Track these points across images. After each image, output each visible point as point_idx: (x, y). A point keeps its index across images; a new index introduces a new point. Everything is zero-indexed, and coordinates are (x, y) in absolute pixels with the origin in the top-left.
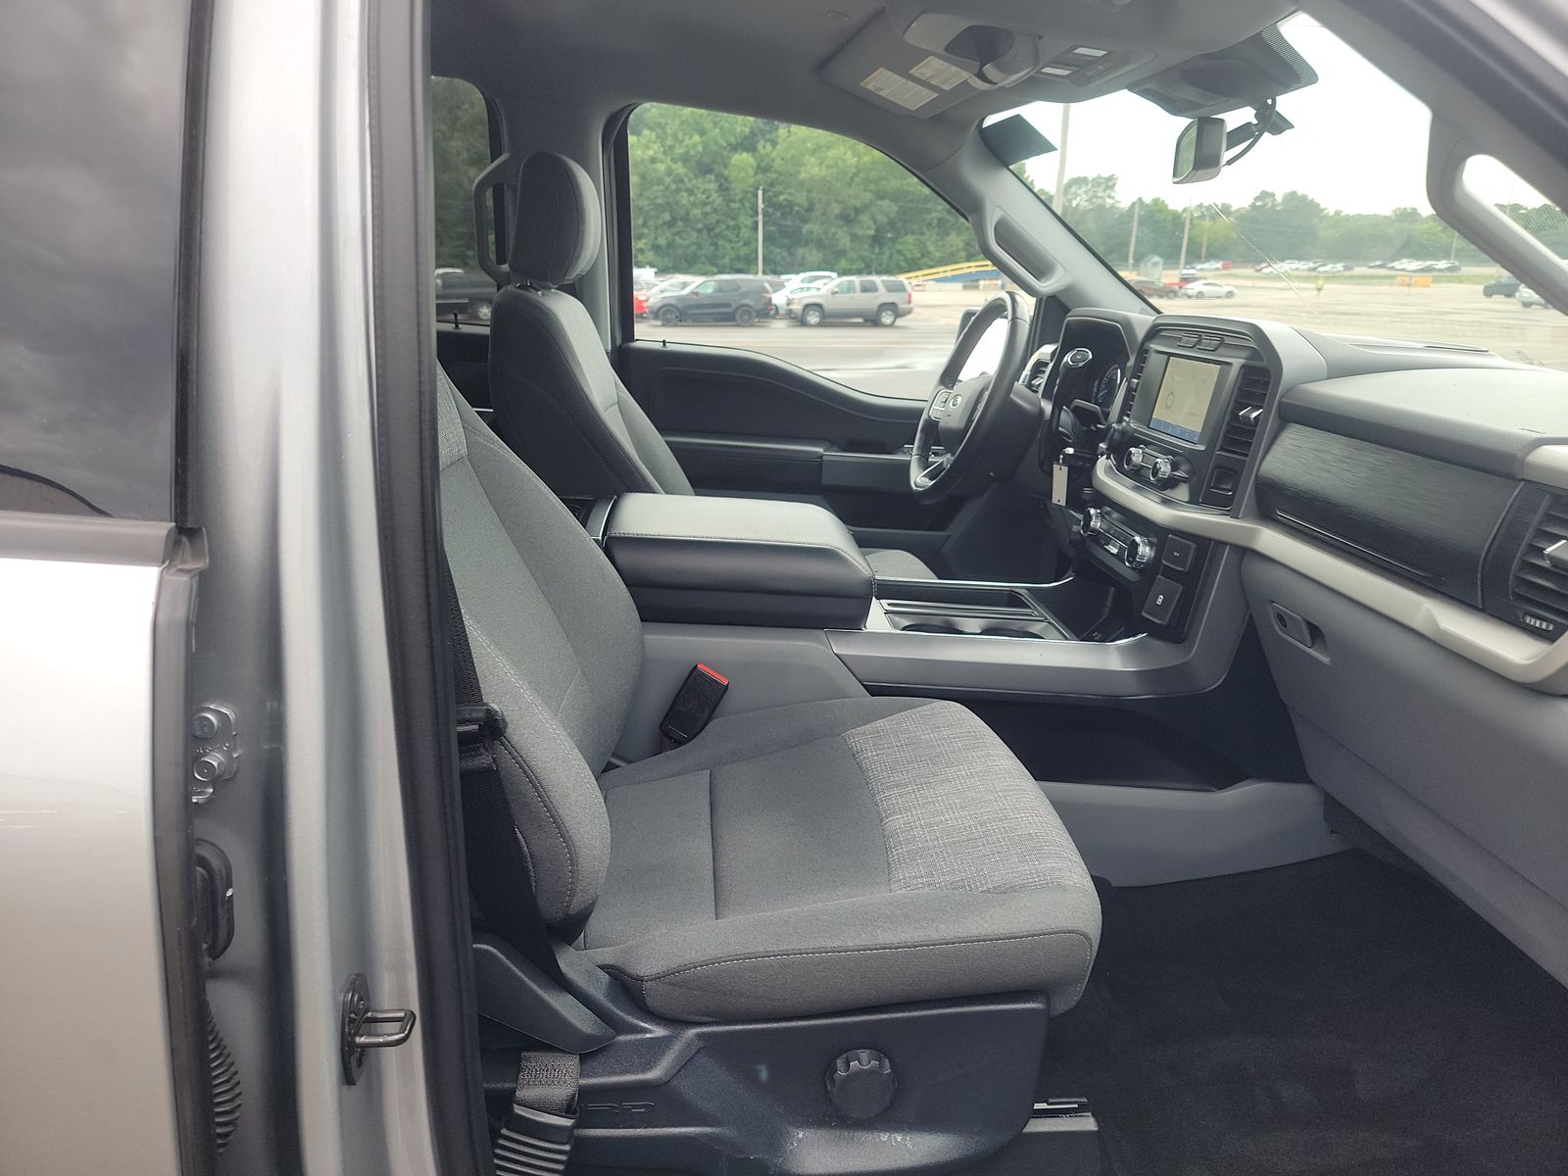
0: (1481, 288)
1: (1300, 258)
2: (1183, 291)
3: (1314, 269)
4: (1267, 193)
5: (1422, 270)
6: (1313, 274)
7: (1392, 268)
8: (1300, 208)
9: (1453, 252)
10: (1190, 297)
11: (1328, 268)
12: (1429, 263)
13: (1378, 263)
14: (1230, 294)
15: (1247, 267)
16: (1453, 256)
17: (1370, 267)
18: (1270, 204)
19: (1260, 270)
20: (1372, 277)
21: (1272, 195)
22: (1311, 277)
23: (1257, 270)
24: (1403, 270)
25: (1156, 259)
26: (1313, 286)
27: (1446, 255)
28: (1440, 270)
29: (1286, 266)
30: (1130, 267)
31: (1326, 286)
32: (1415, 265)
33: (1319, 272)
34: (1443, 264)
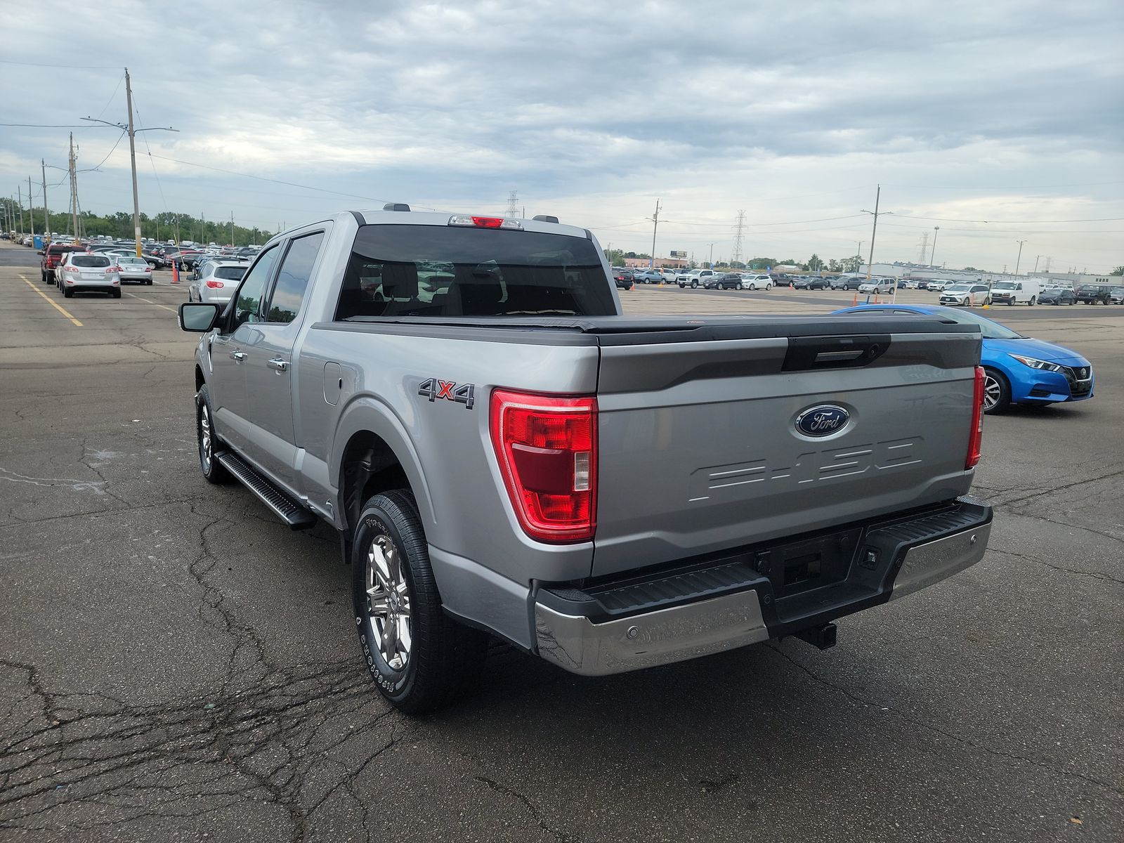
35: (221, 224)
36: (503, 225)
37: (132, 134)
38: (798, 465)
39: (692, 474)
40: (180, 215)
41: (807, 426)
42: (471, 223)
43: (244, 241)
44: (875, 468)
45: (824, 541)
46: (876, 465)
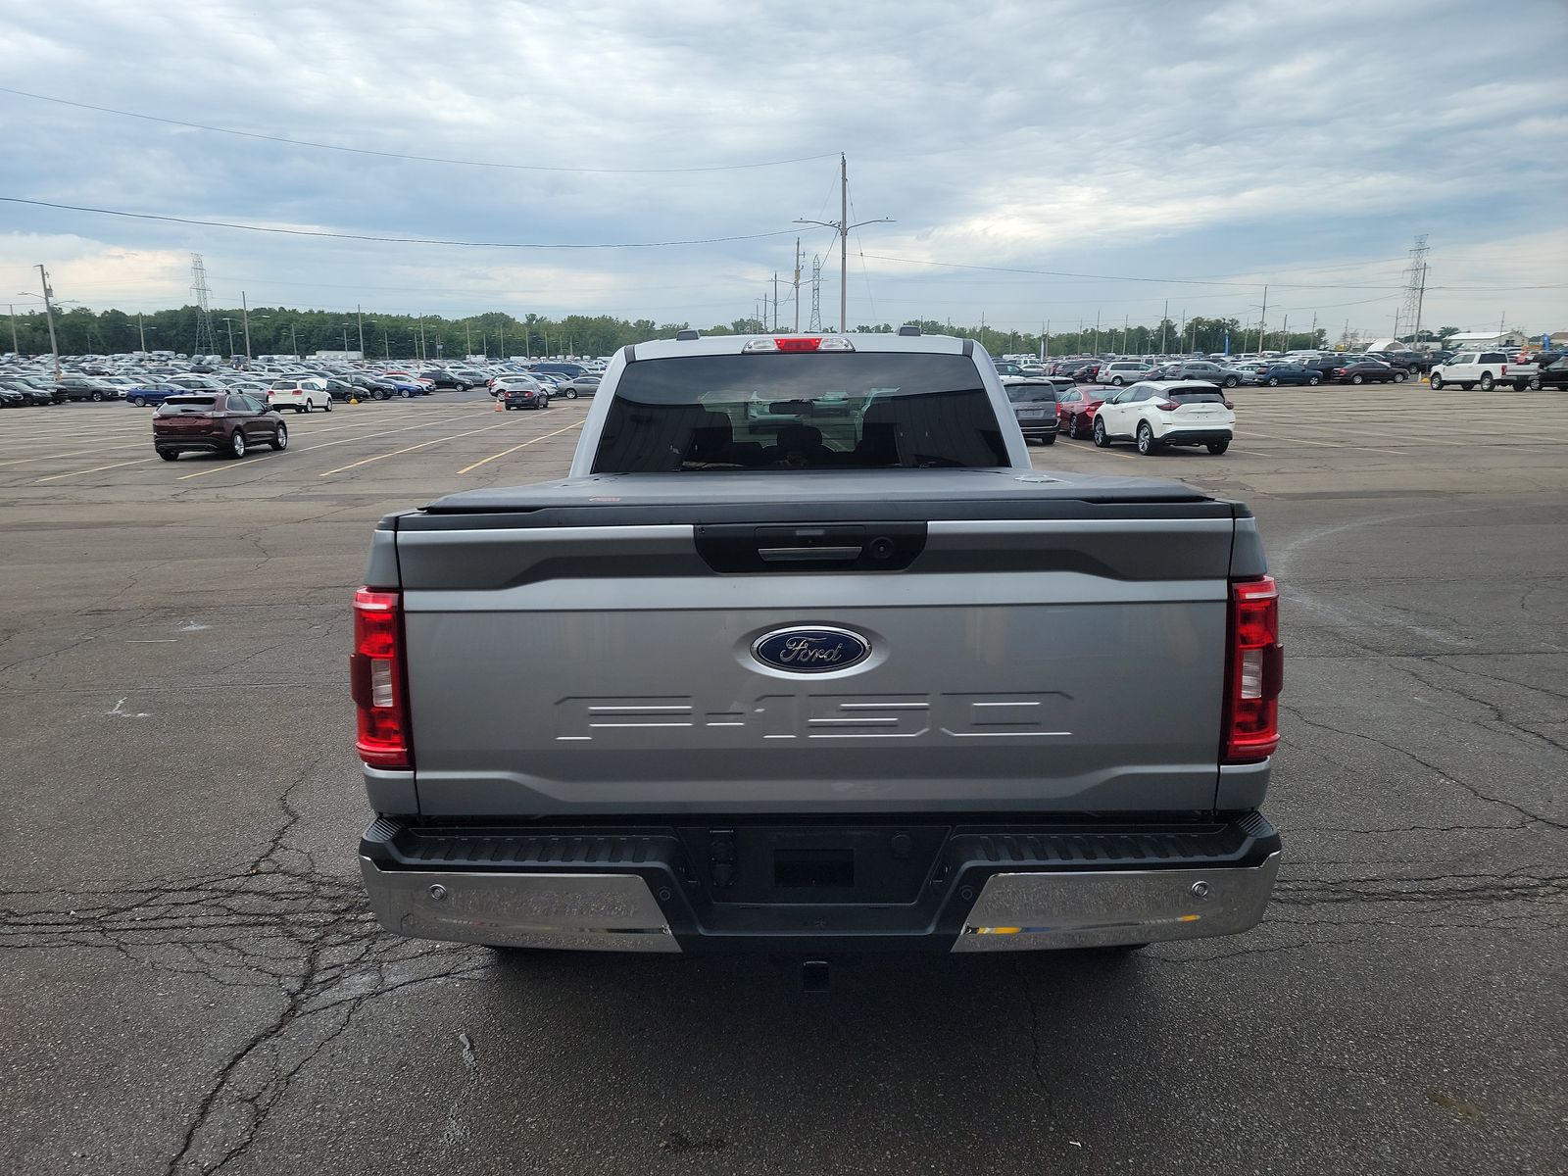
35: (974, 330)
36: (822, 347)
37: (844, 234)
38: (759, 710)
39: (558, 703)
40: (927, 323)
41: (772, 653)
42: (774, 348)
43: (999, 350)
44: (943, 733)
45: (859, 833)
46: (944, 730)
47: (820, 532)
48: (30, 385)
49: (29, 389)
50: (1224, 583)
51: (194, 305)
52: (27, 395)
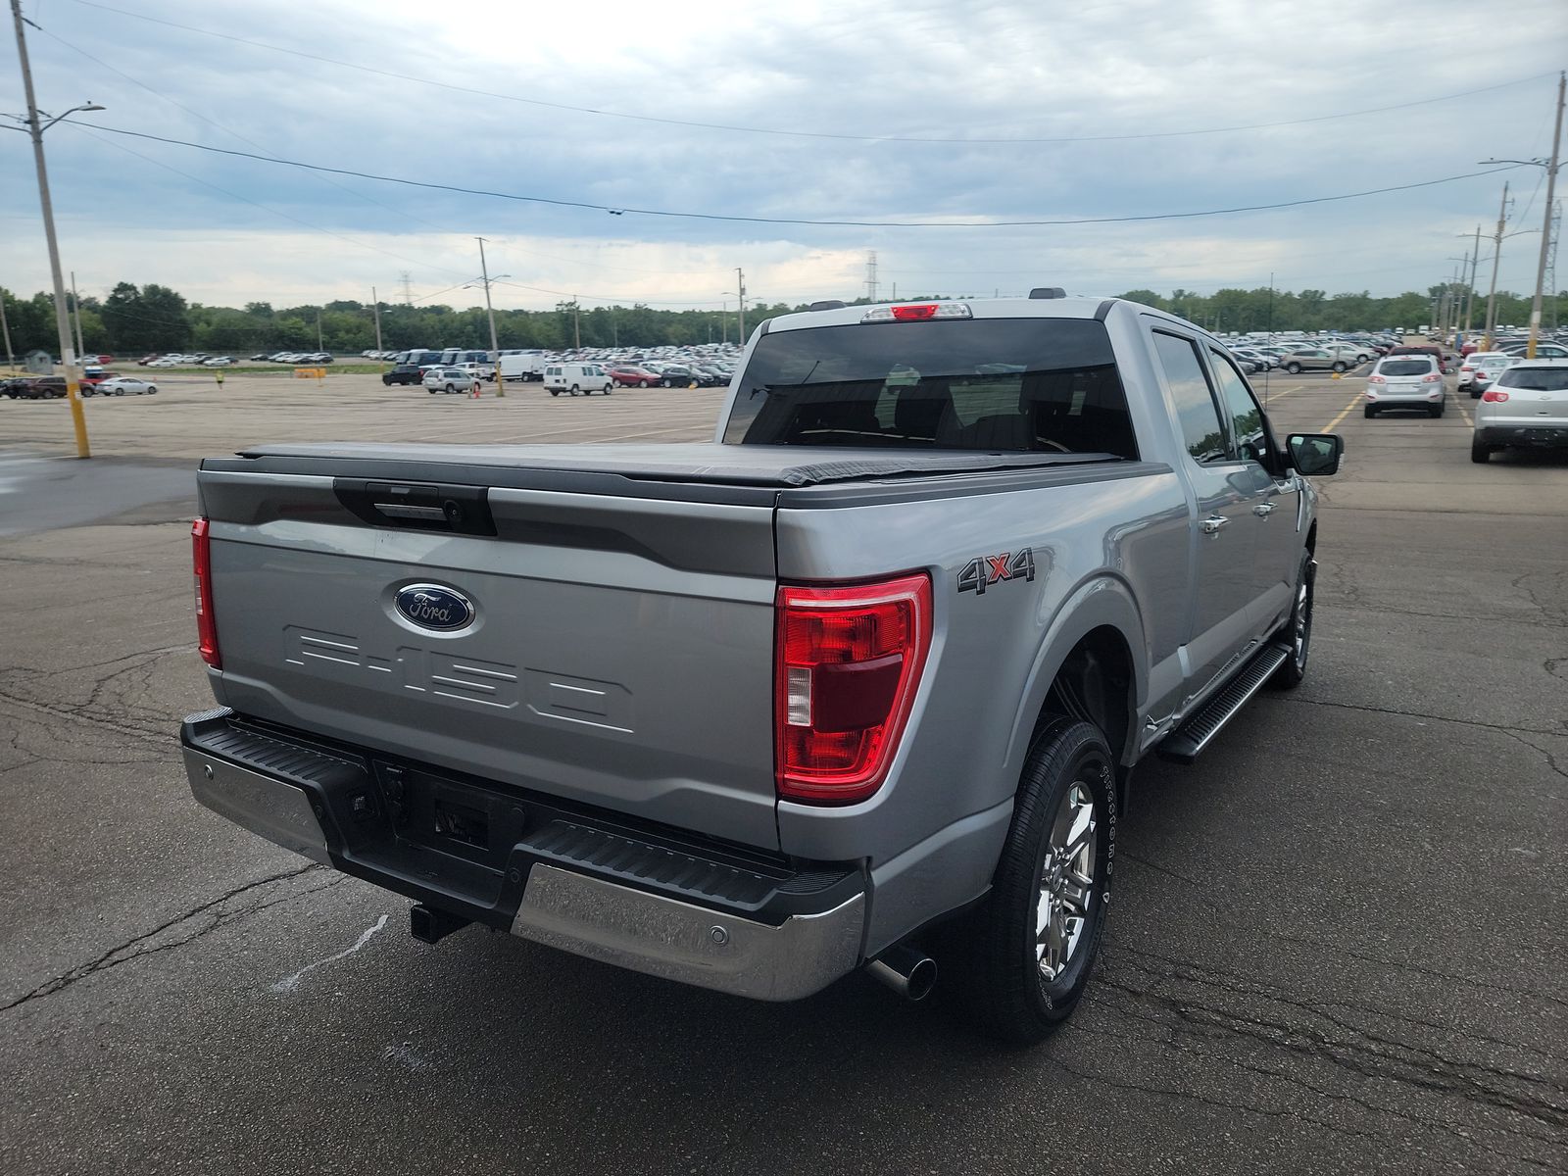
0: (380, 377)
1: (181, 350)
2: (97, 388)
3: (201, 362)
4: (126, 285)
5: (302, 362)
6: (201, 366)
7: (273, 361)
8: (163, 303)
9: (321, 345)
10: (108, 394)
11: (215, 360)
12: (305, 355)
13: (259, 356)
14: (152, 390)
15: (126, 361)
16: (321, 348)
17: (253, 360)
18: (133, 297)
19: (145, 363)
20: (254, 369)
21: (133, 288)
22: (201, 369)
23: (141, 364)
24: (283, 362)
25: (41, 354)
26: (214, 379)
27: (316, 349)
28: (316, 362)
29: (173, 359)
30: (11, 361)
31: (226, 379)
32: (292, 357)
33: (207, 365)
34: (315, 356)
36: (938, 314)
38: (400, 660)
42: (892, 317)
44: (529, 709)
45: (493, 799)
46: (530, 706)
47: (406, 491)
48: (719, 368)
49: (718, 372)
50: (774, 583)
51: (865, 297)
52: (716, 377)
